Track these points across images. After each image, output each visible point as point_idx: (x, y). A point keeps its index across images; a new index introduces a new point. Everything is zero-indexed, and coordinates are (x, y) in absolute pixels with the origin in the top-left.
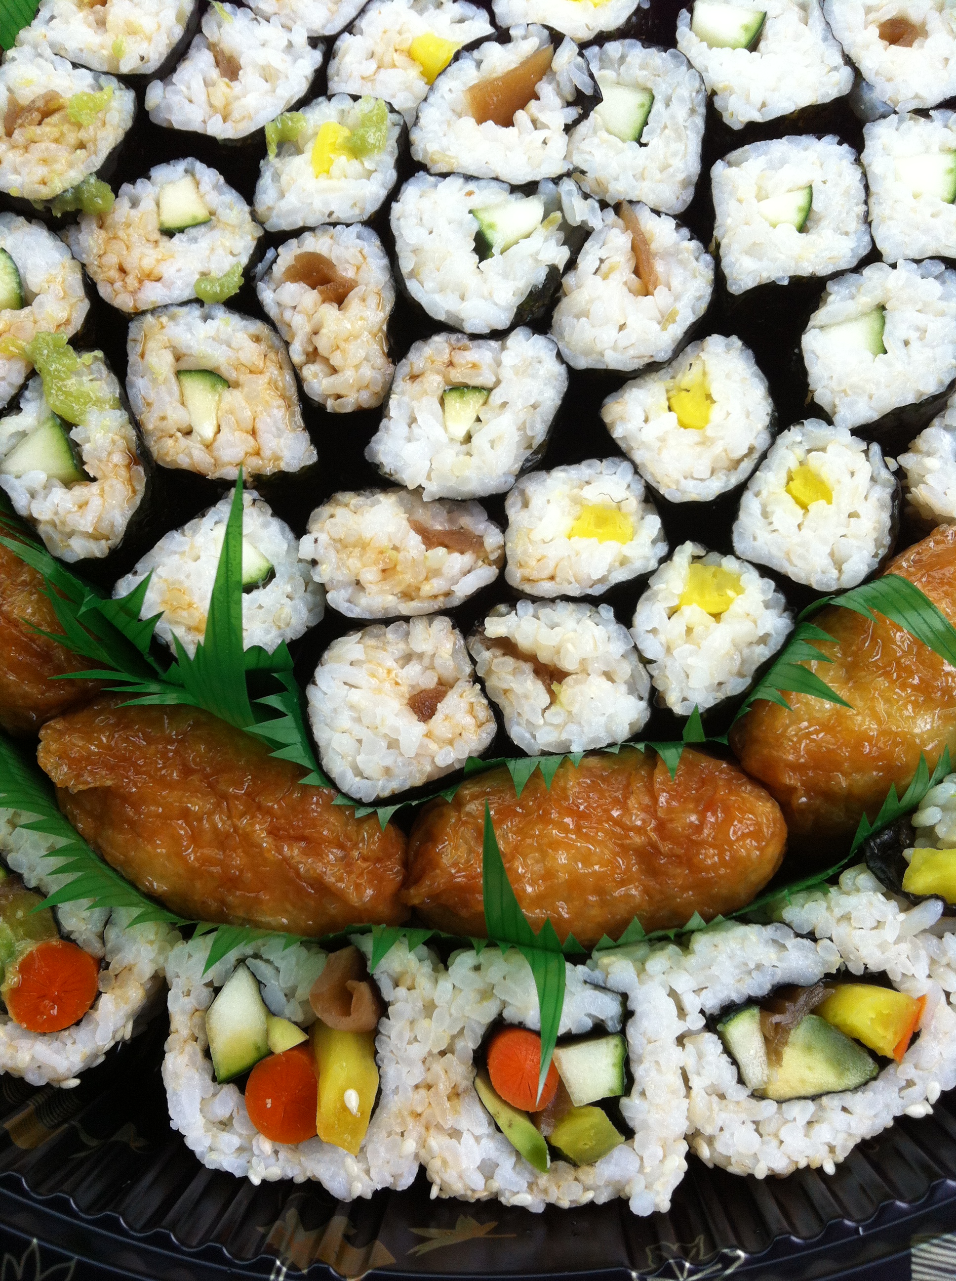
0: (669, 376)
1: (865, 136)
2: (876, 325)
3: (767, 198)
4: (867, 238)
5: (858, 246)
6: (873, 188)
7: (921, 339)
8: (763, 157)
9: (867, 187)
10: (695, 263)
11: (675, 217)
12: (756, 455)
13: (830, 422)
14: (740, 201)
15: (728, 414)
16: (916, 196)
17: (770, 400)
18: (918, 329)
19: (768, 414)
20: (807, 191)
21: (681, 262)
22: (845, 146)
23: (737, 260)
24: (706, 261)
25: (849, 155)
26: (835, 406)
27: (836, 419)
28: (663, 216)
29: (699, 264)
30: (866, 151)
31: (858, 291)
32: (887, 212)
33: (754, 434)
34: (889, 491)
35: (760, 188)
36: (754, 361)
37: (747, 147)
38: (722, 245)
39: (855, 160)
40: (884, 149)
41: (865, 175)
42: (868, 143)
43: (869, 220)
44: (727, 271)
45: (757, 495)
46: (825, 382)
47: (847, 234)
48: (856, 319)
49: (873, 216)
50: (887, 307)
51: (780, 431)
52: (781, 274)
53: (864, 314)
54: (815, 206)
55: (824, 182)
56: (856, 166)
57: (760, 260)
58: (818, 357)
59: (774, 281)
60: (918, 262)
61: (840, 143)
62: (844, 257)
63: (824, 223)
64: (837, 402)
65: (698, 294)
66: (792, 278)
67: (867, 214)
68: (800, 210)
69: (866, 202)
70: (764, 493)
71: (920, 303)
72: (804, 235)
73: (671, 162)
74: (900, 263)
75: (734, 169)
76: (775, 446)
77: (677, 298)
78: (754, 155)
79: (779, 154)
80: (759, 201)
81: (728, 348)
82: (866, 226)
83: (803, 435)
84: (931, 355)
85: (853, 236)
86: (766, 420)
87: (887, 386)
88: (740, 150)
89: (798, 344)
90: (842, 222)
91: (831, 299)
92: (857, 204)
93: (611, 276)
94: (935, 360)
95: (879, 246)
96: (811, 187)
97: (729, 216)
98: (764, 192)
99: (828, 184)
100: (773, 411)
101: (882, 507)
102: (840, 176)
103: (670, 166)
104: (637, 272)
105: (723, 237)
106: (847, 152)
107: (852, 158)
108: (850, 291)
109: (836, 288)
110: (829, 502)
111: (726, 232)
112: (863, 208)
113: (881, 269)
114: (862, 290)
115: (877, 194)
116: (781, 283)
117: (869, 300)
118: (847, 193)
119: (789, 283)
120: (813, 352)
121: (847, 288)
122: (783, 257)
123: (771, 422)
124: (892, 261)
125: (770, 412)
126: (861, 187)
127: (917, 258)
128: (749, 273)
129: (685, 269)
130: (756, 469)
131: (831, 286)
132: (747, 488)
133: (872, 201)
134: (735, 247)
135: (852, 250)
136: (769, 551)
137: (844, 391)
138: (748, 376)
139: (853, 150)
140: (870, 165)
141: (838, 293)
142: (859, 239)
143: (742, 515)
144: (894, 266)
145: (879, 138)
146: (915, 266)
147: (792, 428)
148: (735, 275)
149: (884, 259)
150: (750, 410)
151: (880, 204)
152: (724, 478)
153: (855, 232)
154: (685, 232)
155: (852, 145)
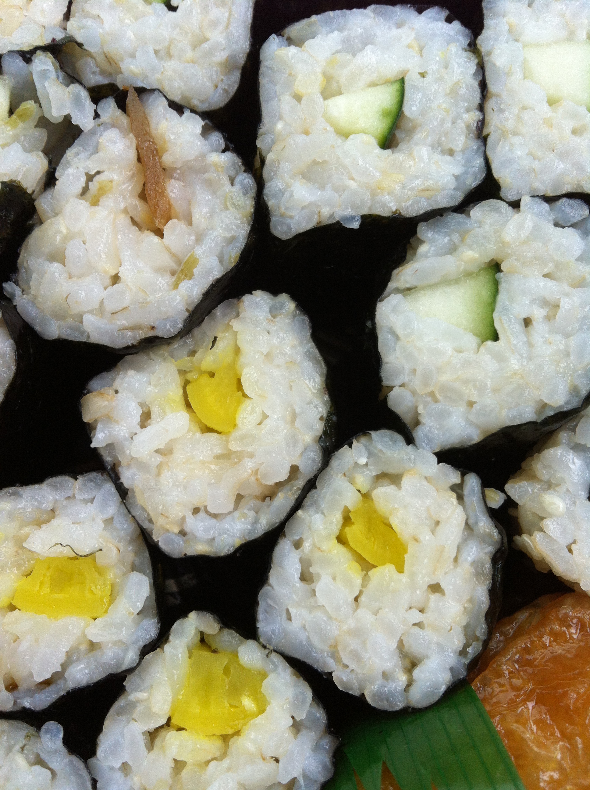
0: (185, 351)
1: (485, 12)
2: (486, 293)
3: (340, 93)
4: (479, 162)
5: (466, 173)
6: (492, 87)
7: (549, 318)
8: (336, 33)
9: (483, 86)
10: (227, 187)
11: (204, 115)
12: (300, 483)
13: (410, 440)
14: (298, 98)
15: (265, 416)
16: (552, 102)
17: (326, 398)
18: (544, 303)
19: (321, 418)
20: (396, 86)
21: (209, 183)
22: (456, 25)
23: (288, 186)
24: (243, 185)
25: (461, 38)
26: (417, 414)
27: (419, 434)
28: (187, 113)
29: (234, 189)
30: (486, 33)
31: (462, 240)
32: (510, 124)
33: (300, 450)
34: (490, 549)
35: (328, 78)
36: (309, 333)
37: (314, 18)
38: (267, 162)
39: (470, 45)
40: (510, 31)
41: (481, 67)
42: (488, 22)
43: (485, 133)
44: (271, 203)
45: (297, 545)
46: (405, 378)
47: (451, 153)
48: (457, 281)
49: (491, 129)
50: (502, 267)
51: (337, 446)
52: (349, 212)
53: (468, 275)
54: (406, 110)
55: (423, 75)
56: (469, 54)
57: (322, 187)
58: (397, 337)
59: (338, 223)
60: (550, 200)
61: (449, 20)
62: (444, 189)
63: (419, 136)
64: (420, 410)
65: (228, 235)
66: (365, 219)
67: (482, 124)
68: (385, 114)
69: (481, 108)
70: (307, 545)
71: (551, 264)
72: (389, 151)
73: (208, 34)
74: (526, 200)
75: (293, 50)
76: (328, 469)
77: (200, 238)
78: (324, 30)
79: (360, 31)
80: (325, 99)
81: (274, 312)
82: (479, 143)
83: (370, 454)
84: (562, 347)
85: (459, 157)
86: (319, 427)
87: (495, 391)
88: (305, 22)
89: (372, 315)
90: (446, 134)
91: (423, 249)
92: (468, 110)
93: (103, 201)
94: (568, 355)
95: (496, 174)
96: (402, 81)
97: (281, 118)
98: (335, 85)
99: (429, 78)
100: (330, 414)
101: (478, 574)
102: (446, 67)
103: (207, 40)
104: (143, 196)
105: (270, 150)
106: (458, 33)
107: (464, 42)
108: (450, 240)
109: (430, 235)
110: (400, 569)
111: (274, 142)
112: (477, 115)
113: (497, 210)
114: (468, 241)
115: (498, 96)
116: (348, 226)
117: (477, 255)
118: (454, 92)
119: (361, 225)
120: (392, 331)
121: (447, 234)
122: (353, 185)
123: (325, 432)
124: (511, 197)
125: (325, 416)
126: (475, 84)
127: (550, 193)
128: (303, 208)
129: (214, 193)
130: (298, 505)
131: (423, 231)
132: (284, 535)
133: (490, 105)
134: (285, 167)
135: (457, 177)
136: (308, 638)
137: (432, 394)
138: (299, 358)
139: (467, 31)
140: (489, 53)
141: (433, 241)
142: (468, 163)
143: (273, 576)
144: (516, 205)
145: (504, 16)
146: (545, 206)
147: (355, 443)
148: (282, 210)
149: (503, 193)
150: (298, 410)
151: (501, 111)
152: (251, 514)
153: (463, 151)
154: (217, 139)
155: (465, 23)
